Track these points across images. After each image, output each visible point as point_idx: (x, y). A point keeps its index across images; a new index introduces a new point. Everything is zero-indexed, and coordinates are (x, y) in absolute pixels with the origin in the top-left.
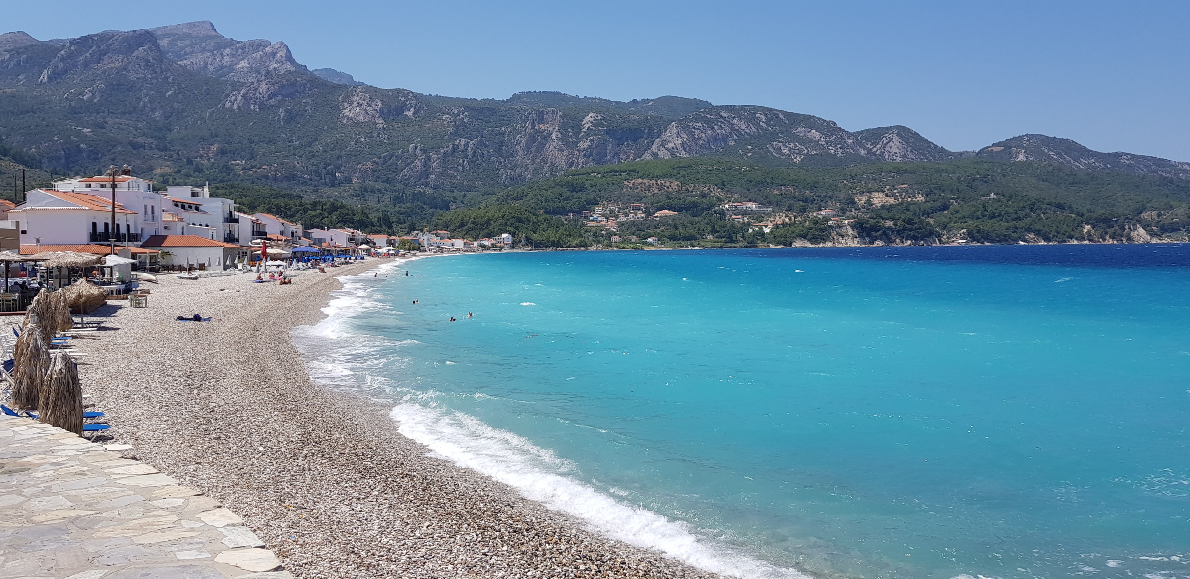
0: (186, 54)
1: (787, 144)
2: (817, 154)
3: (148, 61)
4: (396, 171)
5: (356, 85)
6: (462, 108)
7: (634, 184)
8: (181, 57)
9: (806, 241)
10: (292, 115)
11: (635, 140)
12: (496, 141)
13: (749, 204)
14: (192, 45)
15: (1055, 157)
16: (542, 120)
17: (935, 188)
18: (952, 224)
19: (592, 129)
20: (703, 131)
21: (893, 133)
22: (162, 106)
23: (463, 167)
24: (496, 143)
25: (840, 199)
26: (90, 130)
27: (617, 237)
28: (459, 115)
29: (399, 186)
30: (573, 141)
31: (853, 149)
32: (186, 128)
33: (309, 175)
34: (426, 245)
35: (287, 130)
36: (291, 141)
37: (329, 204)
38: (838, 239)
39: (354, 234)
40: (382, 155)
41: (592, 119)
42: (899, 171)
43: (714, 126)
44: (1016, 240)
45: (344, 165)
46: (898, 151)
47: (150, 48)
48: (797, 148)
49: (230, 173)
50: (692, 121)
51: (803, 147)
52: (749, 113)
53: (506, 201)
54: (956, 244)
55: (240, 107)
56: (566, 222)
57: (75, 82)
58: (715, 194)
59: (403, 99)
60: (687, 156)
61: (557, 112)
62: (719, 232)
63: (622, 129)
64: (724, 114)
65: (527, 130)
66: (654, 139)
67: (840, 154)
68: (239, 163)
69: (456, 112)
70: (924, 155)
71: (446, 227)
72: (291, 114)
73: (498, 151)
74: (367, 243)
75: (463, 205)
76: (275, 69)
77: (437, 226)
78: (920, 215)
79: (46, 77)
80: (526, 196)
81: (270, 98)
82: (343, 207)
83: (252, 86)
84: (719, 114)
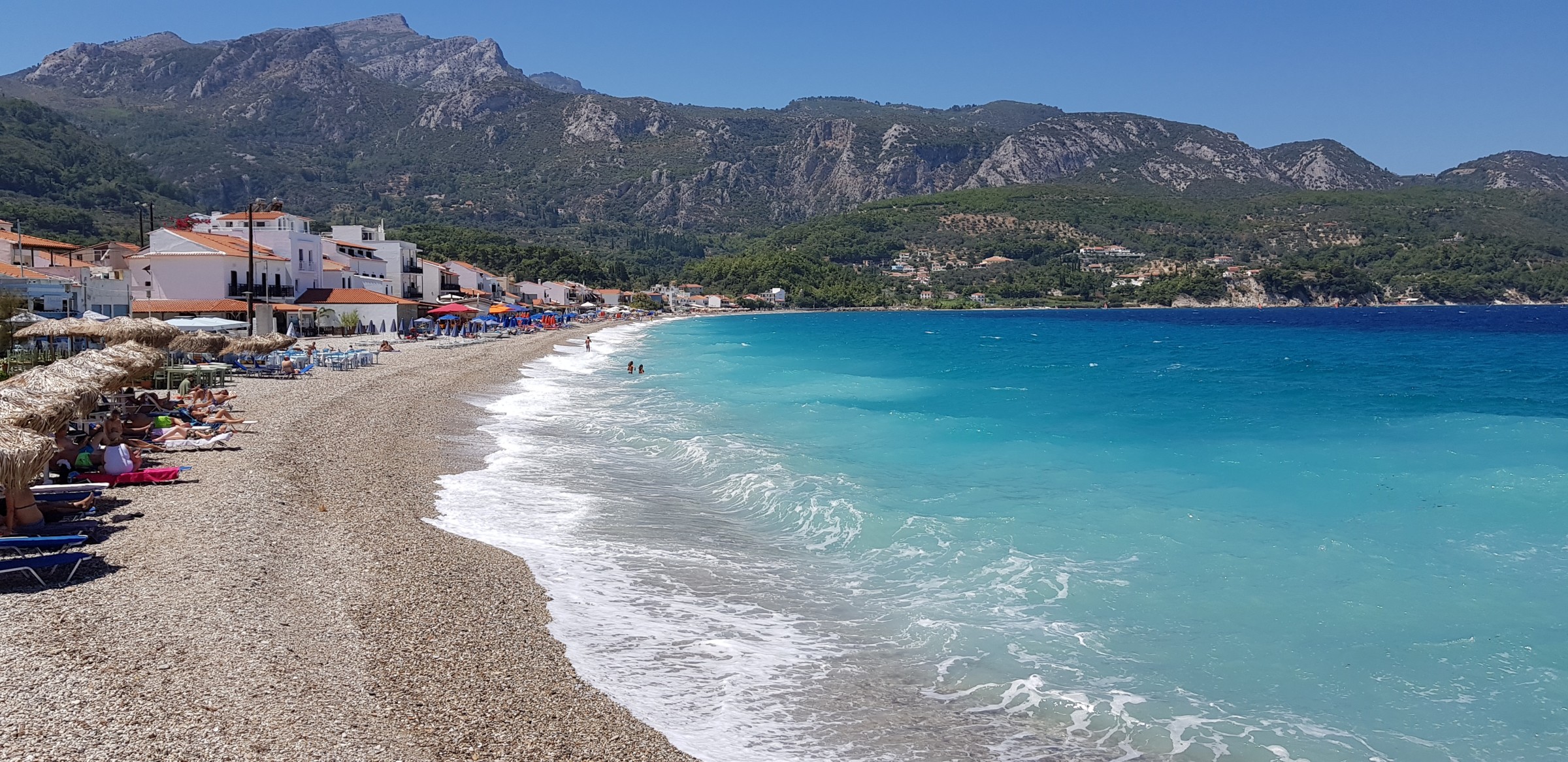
0: (372, 57)
1: (1167, 165)
2: (1209, 179)
3: (323, 67)
4: (635, 205)
5: (585, 93)
6: (723, 121)
7: (953, 221)
8: (364, 61)
9: (1192, 299)
10: (503, 134)
11: (956, 161)
12: (767, 164)
13: (1113, 248)
14: (378, 46)
15: (1549, 182)
16: (828, 135)
17: (1375, 227)
18: (1398, 276)
19: (897, 146)
20: (1050, 148)
21: (1317, 150)
22: (342, 125)
23: (722, 198)
24: (767, 168)
25: (1242, 241)
26: (254, 157)
27: (929, 292)
28: (718, 130)
29: (640, 226)
30: (870, 164)
31: (1259, 172)
32: (372, 154)
33: (524, 212)
34: (671, 304)
35: (497, 154)
36: (502, 169)
37: (548, 249)
38: (1237, 296)
39: (576, 288)
40: (617, 185)
41: (896, 133)
42: (1324, 202)
43: (1066, 141)
44: (1491, 299)
45: (569, 198)
46: (1323, 175)
47: (326, 50)
48: (1182, 171)
49: (425, 211)
50: (1034, 134)
51: (1189, 170)
52: (1114, 123)
53: (779, 245)
54: (1402, 304)
55: (438, 125)
56: (859, 273)
57: (235, 95)
58: (1065, 234)
59: (645, 111)
60: (1027, 182)
61: (849, 124)
62: (1070, 286)
63: (938, 146)
64: (1079, 124)
65: (808, 149)
66: (981, 159)
67: (1242, 178)
68: (437, 199)
69: (714, 126)
70: (1361, 181)
71: (699, 279)
72: (502, 132)
73: (770, 178)
74: (593, 300)
75: (721, 250)
76: (482, 75)
77: (686, 279)
78: (1352, 264)
79: (200, 89)
80: (806, 238)
81: (475, 112)
82: (565, 253)
83: (453, 98)
84: (1073, 125)
